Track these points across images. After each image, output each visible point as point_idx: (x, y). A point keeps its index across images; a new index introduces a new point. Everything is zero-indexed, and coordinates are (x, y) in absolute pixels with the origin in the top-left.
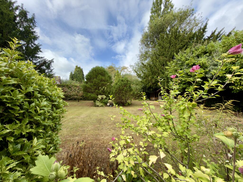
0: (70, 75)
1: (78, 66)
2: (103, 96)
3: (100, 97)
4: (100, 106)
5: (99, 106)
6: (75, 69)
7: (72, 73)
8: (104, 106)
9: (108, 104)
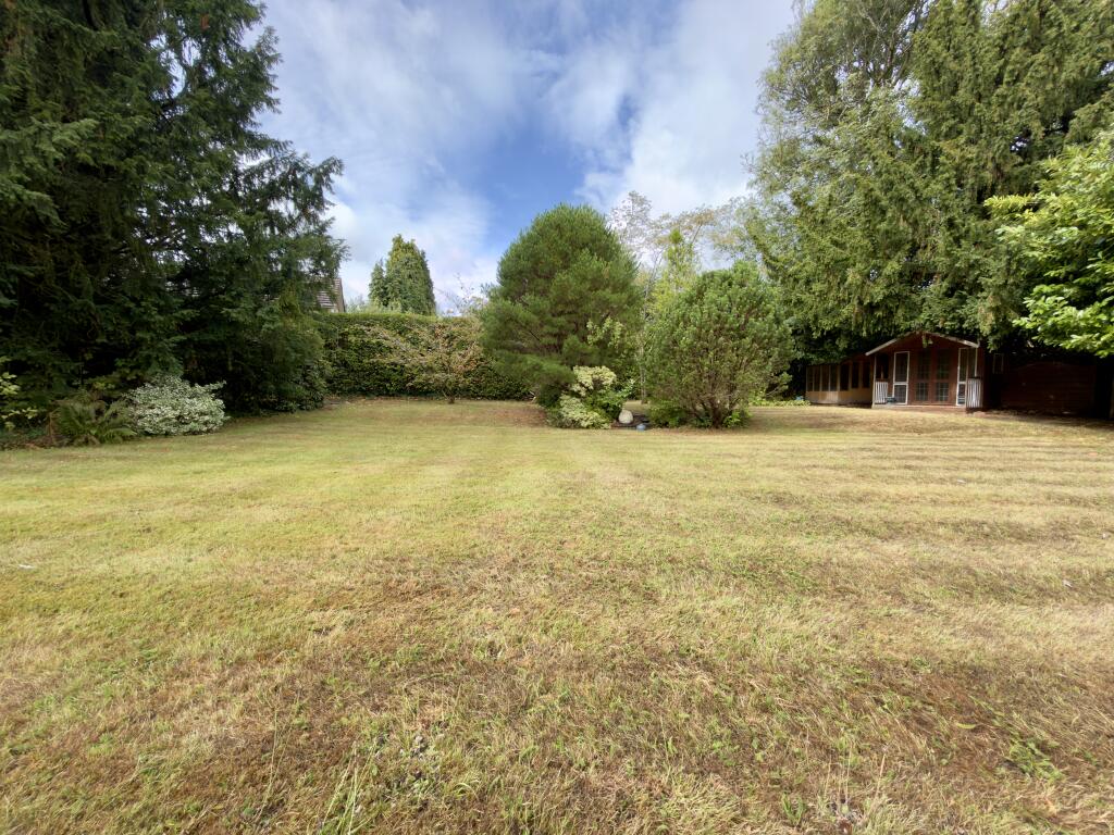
0: (370, 281)
1: (406, 240)
2: (597, 369)
3: (585, 375)
4: (588, 427)
5: (584, 424)
6: (390, 254)
7: (378, 270)
8: (606, 425)
9: (626, 417)
